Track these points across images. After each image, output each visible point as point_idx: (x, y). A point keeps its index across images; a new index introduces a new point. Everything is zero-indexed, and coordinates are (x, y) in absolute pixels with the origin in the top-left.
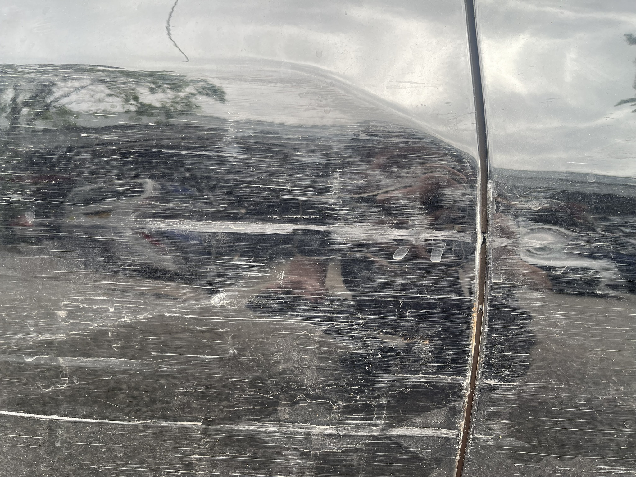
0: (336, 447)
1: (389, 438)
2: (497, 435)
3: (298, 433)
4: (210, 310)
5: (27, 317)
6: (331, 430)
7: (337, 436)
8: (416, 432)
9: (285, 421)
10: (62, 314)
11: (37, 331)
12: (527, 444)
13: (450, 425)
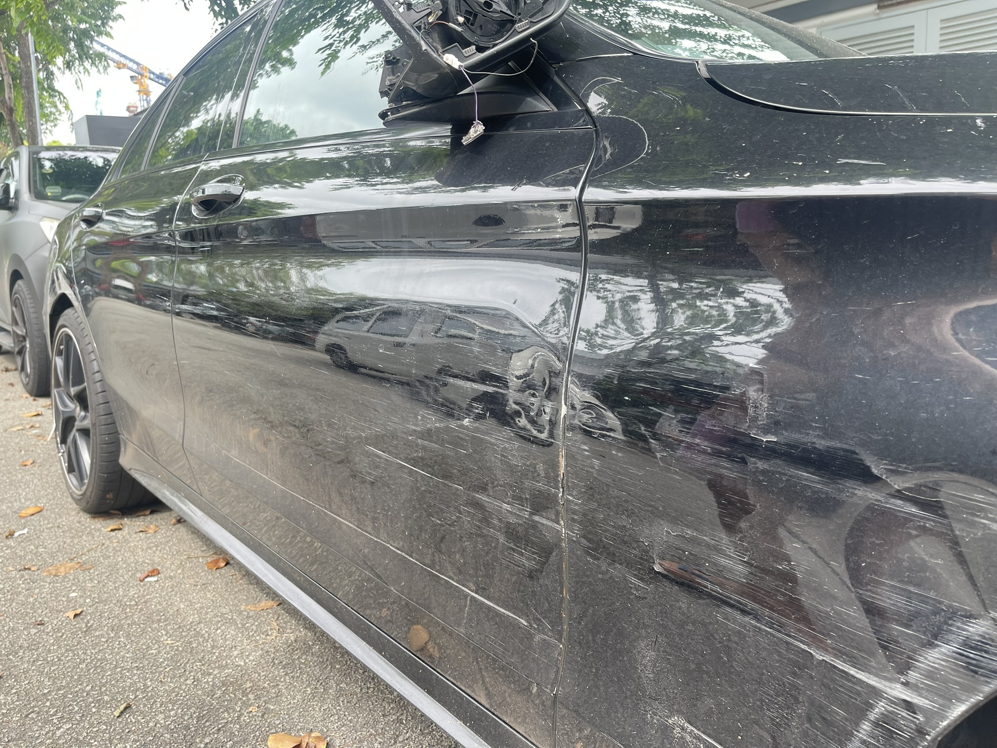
0: (512, 520)
1: (533, 521)
2: (577, 534)
3: (497, 506)
4: (462, 426)
5: (410, 417)
6: (508, 507)
7: (511, 513)
8: (545, 521)
9: (491, 496)
10: (420, 418)
11: (412, 425)
12: (591, 545)
13: (558, 523)
